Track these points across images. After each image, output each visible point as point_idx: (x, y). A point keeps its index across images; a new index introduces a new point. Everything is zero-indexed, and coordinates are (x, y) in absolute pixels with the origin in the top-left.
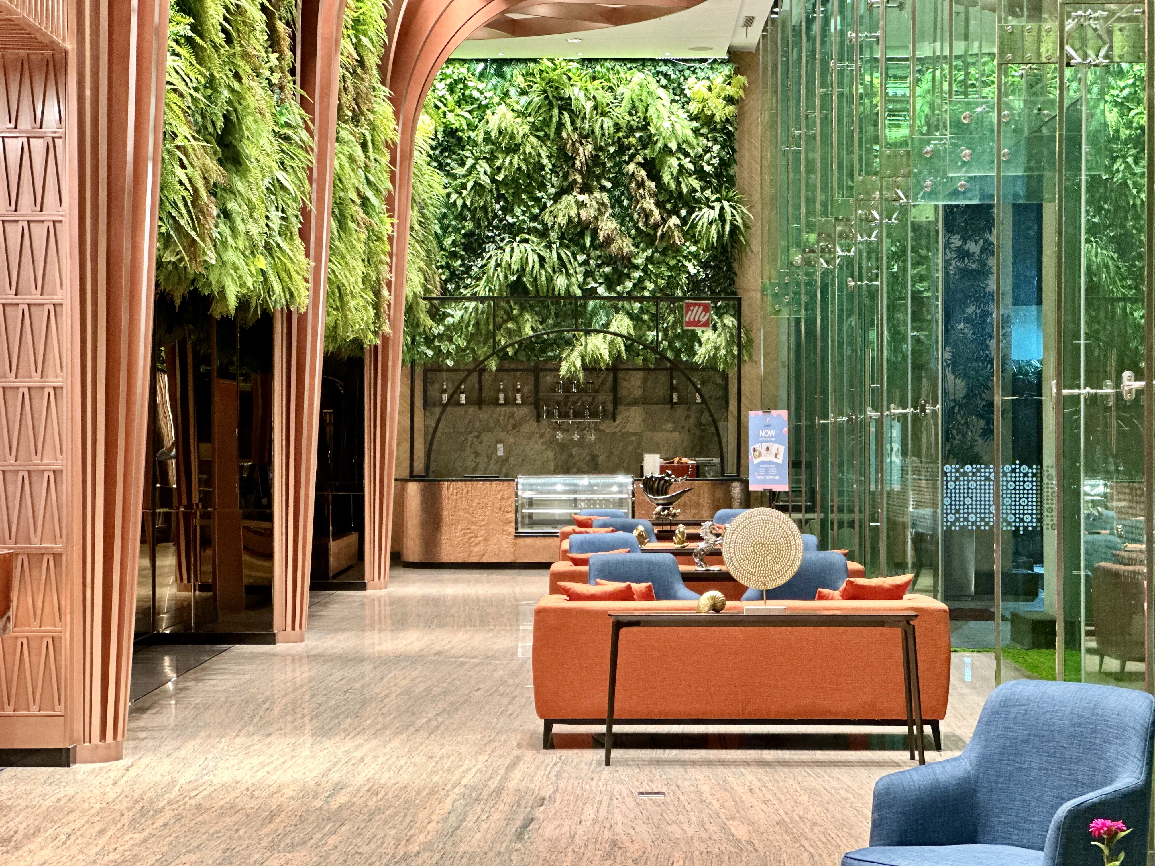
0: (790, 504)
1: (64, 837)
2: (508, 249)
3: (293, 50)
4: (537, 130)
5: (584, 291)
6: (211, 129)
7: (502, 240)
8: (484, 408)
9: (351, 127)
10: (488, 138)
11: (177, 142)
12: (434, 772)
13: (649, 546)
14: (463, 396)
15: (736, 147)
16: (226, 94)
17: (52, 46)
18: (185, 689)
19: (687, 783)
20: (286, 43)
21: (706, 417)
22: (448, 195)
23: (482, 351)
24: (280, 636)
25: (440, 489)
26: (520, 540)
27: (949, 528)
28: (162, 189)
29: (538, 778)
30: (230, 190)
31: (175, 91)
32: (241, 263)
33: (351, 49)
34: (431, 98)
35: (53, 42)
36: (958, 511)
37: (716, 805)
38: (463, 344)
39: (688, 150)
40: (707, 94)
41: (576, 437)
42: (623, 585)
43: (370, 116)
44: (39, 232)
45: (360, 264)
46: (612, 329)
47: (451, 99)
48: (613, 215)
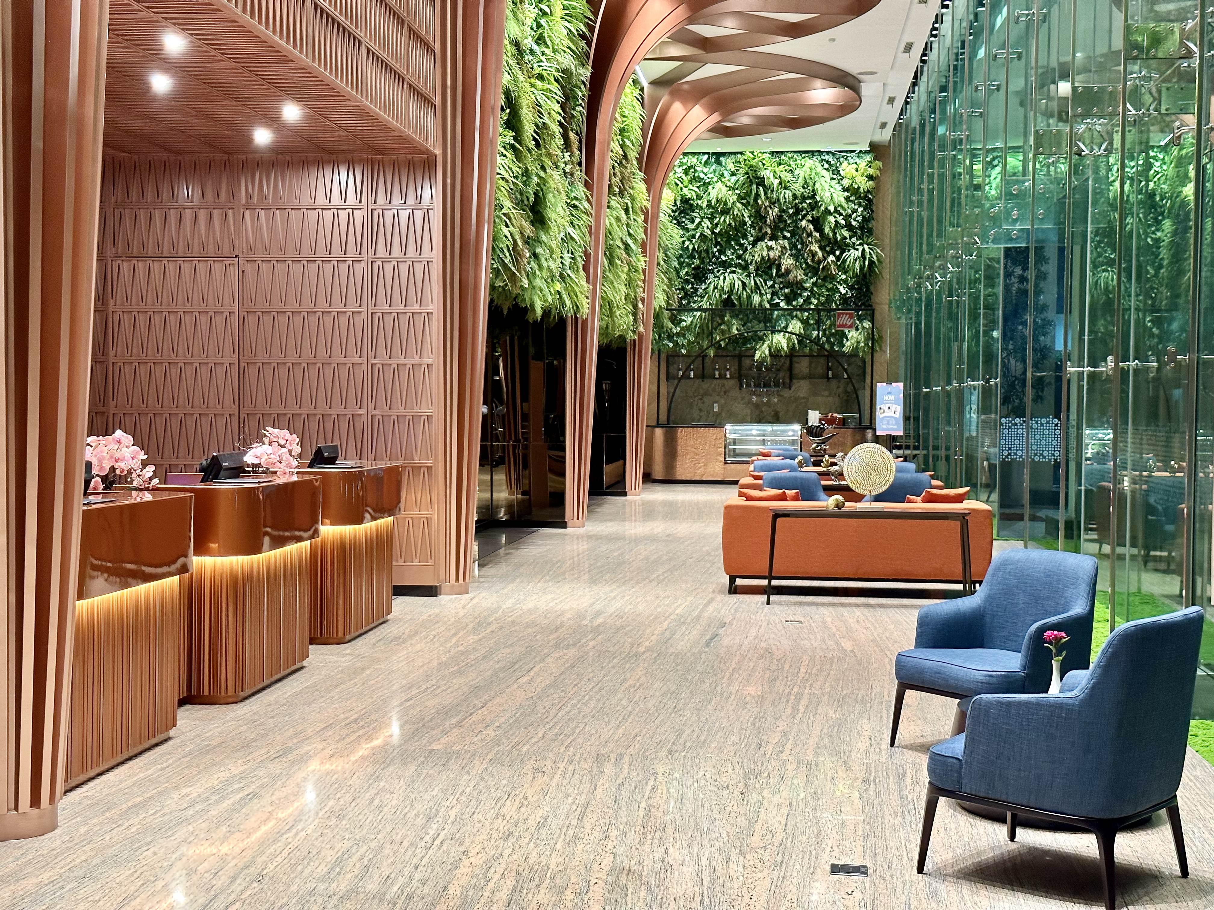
0: (904, 444)
1: (432, 637)
2: (722, 278)
3: (580, 151)
4: (742, 199)
5: (771, 305)
6: (526, 202)
7: (718, 271)
8: (705, 380)
9: (618, 198)
10: (709, 205)
11: (504, 211)
12: (658, 606)
13: (805, 469)
14: (692, 373)
15: (874, 208)
16: (536, 179)
17: (428, 152)
18: (509, 554)
19: (817, 616)
20: (575, 146)
21: (850, 388)
22: (684, 242)
23: (705, 344)
24: (570, 523)
25: (676, 433)
26: (727, 466)
27: (1004, 459)
28: (494, 240)
29: (723, 611)
30: (538, 240)
31: (503, 179)
32: (544, 286)
33: (618, 149)
34: (672, 178)
35: (427, 149)
36: (1010, 449)
37: (834, 630)
38: (692, 339)
39: (842, 211)
40: (855, 174)
41: (765, 400)
42: (781, 491)
43: (631, 191)
44: (419, 268)
45: (624, 287)
46: (789, 330)
47: (686, 179)
48: (791, 255)
